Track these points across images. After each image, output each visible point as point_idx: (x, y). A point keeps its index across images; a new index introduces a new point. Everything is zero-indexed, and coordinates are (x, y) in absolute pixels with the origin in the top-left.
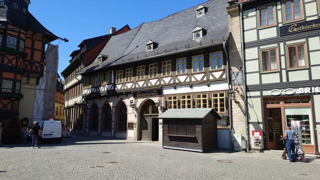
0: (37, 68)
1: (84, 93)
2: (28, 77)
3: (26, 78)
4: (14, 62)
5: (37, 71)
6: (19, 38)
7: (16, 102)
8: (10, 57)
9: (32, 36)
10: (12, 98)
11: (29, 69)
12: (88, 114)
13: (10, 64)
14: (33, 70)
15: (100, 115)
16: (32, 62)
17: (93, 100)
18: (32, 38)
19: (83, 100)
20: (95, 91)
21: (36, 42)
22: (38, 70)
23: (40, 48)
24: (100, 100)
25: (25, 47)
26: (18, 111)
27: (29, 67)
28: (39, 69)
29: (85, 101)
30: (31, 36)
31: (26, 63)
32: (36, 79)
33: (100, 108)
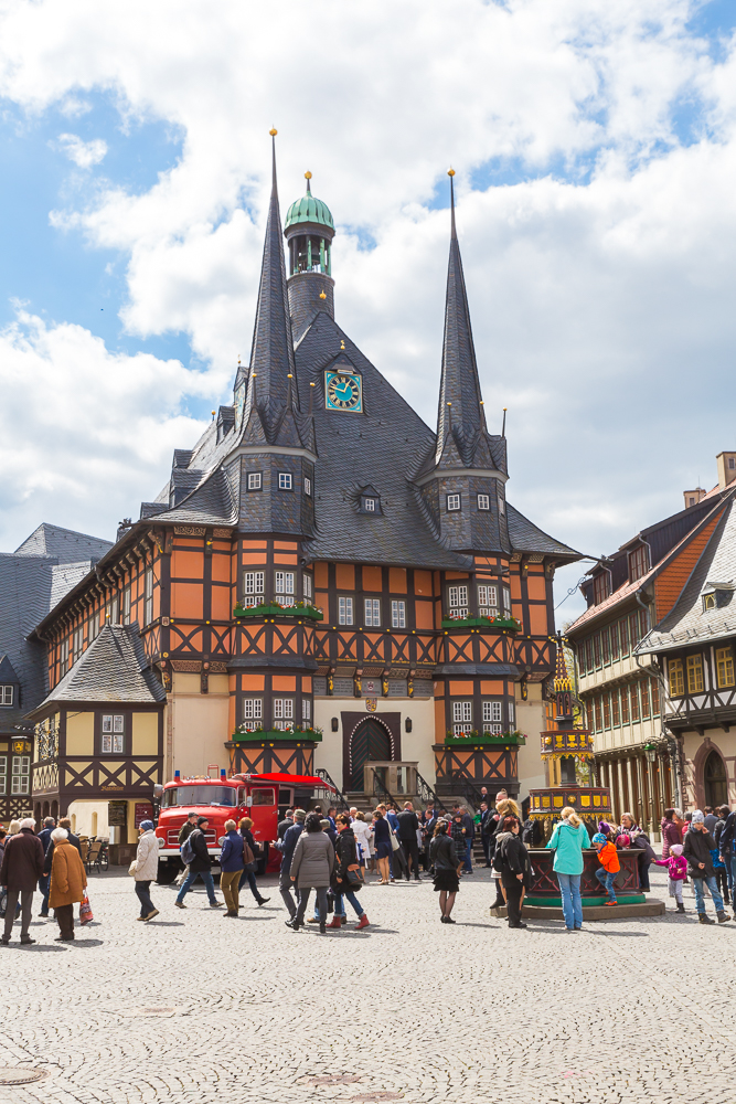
0: (541, 653)
1: (668, 711)
2: (523, 681)
3: (518, 686)
4: (499, 651)
5: (541, 663)
6: (501, 585)
7: (513, 754)
8: (491, 639)
9: (521, 567)
10: (507, 745)
11: (525, 661)
12: (690, 779)
13: (492, 659)
14: (534, 662)
15: (732, 780)
16: (528, 641)
17: (702, 734)
18: (520, 573)
19: (669, 732)
20: (708, 706)
21: (530, 579)
22: (544, 661)
23: (542, 597)
24: (727, 731)
25: (513, 602)
26: (517, 778)
27: (523, 654)
28: (546, 655)
29: (674, 737)
30: (517, 568)
31: (518, 644)
32: (540, 686)
33: (730, 759)
